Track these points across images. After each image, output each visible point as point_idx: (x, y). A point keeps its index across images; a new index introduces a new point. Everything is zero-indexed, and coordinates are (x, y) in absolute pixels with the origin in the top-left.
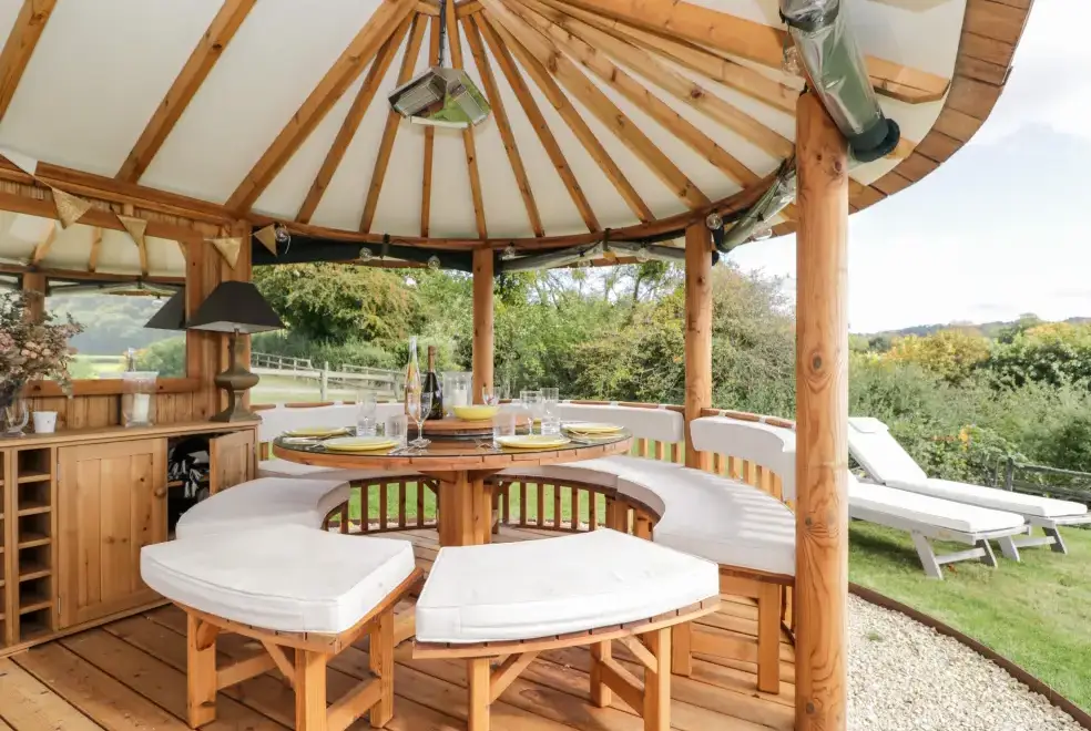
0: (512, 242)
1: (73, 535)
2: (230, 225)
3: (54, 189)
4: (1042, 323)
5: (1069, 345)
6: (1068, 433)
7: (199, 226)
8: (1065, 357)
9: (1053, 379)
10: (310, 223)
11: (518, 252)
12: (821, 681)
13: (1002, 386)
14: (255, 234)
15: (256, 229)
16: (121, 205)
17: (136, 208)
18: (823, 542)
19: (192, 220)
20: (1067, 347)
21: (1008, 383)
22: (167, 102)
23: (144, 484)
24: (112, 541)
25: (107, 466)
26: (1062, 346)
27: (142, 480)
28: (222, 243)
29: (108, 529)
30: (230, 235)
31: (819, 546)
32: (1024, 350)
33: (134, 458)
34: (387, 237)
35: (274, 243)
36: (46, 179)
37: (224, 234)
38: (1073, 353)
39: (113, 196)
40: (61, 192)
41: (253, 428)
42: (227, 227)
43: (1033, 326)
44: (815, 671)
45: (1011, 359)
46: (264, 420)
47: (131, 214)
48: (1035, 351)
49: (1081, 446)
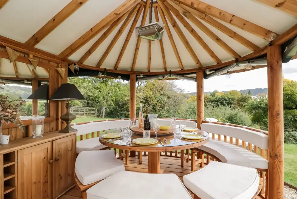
0: (142, 73)
1: (22, 184)
2: (61, 63)
3: (7, 47)
4: (218, 92)
5: (226, 97)
6: (230, 117)
7: (51, 63)
8: (226, 100)
9: (224, 105)
10: (83, 64)
11: (144, 76)
12: (280, 196)
13: (215, 107)
14: (69, 67)
15: (69, 65)
16: (28, 55)
17: (34, 56)
18: (280, 160)
19: (49, 61)
20: (226, 98)
21: (216, 106)
22: (54, 20)
23: (45, 159)
24: (35, 183)
25: (34, 155)
26: (225, 98)
27: (45, 158)
28: (59, 69)
29: (34, 179)
30: (62, 67)
31: (280, 162)
32: (217, 99)
33: (42, 151)
34: (105, 69)
35: (74, 69)
36: (5, 43)
37: (60, 66)
38: (227, 99)
39: (26, 51)
40: (9, 48)
41: (75, 134)
42: (61, 64)
43: (217, 93)
44: (278, 194)
45: (215, 100)
46: (78, 131)
47: (32, 58)
48: (220, 99)
49: (232, 120)
